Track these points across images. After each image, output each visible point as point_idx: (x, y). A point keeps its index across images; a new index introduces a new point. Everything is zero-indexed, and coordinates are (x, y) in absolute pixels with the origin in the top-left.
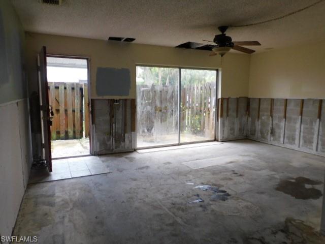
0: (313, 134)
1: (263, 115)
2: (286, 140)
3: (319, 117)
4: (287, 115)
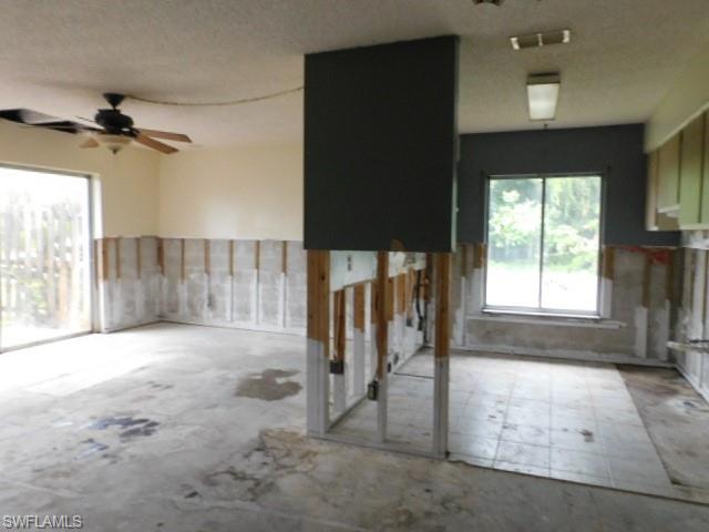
0: (276, 298)
1: (192, 271)
2: (236, 315)
3: (284, 269)
4: (235, 270)
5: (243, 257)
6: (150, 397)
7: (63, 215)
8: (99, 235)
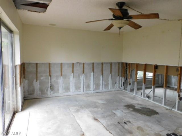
1: (42, 76)
2: (64, 91)
4: (63, 74)
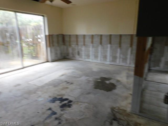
1: (73, 44)
3: (101, 44)
5: (88, 40)
6: (67, 88)
7: (37, 29)
8: (47, 34)
